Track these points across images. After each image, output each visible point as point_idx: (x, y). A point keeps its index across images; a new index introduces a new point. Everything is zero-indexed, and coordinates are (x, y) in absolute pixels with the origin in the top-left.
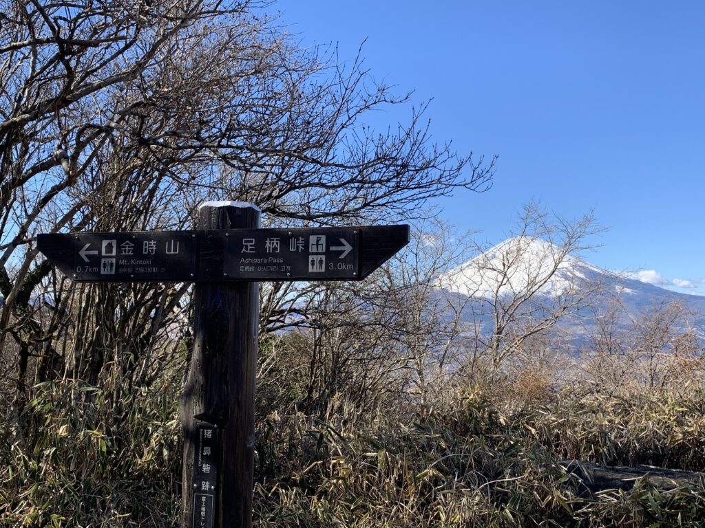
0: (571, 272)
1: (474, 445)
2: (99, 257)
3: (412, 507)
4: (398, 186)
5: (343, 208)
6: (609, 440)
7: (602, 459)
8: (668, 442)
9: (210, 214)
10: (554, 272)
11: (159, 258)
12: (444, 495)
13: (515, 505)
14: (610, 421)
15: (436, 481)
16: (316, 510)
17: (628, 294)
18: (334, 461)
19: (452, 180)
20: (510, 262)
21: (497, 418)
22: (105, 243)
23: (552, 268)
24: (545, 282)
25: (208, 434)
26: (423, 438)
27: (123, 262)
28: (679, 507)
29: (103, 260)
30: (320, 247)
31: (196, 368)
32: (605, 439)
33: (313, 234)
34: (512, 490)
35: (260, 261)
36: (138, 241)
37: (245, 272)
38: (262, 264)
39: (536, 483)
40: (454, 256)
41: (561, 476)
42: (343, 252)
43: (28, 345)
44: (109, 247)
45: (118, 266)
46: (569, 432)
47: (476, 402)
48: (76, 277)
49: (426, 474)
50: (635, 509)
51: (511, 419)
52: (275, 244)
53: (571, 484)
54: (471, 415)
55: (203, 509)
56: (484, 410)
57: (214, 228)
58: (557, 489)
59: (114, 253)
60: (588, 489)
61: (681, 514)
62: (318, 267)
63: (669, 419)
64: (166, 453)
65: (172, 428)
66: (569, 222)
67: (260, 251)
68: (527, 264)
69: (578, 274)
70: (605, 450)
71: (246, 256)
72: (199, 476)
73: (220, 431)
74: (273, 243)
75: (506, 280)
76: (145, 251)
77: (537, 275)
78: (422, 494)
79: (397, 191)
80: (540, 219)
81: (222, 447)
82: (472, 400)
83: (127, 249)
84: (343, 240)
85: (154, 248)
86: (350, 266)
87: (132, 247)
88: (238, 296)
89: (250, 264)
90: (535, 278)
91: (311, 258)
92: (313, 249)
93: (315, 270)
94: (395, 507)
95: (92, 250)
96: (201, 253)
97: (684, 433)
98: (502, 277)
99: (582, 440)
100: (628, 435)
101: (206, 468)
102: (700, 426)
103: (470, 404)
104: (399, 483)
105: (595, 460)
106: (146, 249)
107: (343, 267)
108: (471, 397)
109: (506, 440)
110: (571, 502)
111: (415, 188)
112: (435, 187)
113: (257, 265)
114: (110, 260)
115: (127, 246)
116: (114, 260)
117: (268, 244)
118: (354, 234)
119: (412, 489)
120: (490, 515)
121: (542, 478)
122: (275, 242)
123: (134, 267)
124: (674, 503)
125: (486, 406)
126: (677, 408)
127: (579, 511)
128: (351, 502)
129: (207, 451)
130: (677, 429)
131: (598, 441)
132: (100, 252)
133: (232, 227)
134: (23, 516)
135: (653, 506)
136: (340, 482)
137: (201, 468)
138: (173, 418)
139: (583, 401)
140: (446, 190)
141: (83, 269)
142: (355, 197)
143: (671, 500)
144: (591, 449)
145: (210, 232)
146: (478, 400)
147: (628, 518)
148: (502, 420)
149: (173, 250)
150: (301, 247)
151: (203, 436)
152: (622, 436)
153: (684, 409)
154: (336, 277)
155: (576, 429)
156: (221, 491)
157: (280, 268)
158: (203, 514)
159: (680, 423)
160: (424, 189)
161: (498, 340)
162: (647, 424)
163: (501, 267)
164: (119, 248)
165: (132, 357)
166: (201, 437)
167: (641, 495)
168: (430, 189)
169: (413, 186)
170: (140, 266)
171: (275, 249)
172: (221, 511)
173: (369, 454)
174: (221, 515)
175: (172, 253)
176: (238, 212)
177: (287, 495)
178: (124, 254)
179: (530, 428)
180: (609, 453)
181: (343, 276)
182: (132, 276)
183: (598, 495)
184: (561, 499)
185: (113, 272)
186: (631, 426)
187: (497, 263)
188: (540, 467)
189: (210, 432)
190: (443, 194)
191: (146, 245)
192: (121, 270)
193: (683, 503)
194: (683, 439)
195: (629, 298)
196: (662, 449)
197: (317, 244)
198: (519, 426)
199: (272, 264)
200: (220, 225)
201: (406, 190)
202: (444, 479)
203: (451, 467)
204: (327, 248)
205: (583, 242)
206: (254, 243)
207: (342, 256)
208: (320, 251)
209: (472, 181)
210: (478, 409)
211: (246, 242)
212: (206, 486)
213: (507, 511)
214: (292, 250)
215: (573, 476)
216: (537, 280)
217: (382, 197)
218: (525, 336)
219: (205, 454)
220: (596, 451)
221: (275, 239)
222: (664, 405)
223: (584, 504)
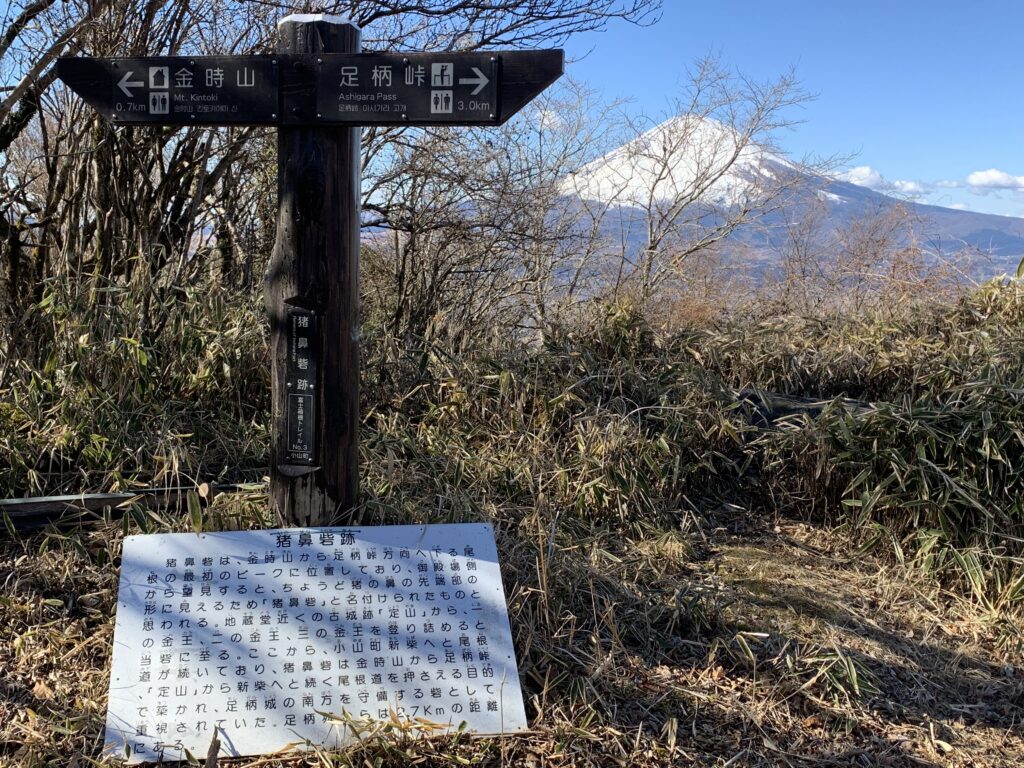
0: (756, 170)
1: (620, 368)
2: (146, 91)
3: (544, 438)
4: (531, 14)
5: (451, 46)
6: (795, 365)
7: (784, 389)
8: (869, 370)
9: (295, 32)
10: (733, 159)
11: (228, 94)
12: (583, 422)
13: (672, 436)
14: (798, 345)
15: (573, 407)
16: (426, 437)
17: (834, 202)
18: (445, 385)
19: (606, 7)
20: (674, 145)
21: (652, 340)
22: (153, 71)
23: (731, 155)
24: (721, 174)
25: (304, 321)
26: (557, 360)
27: (180, 97)
28: (875, 433)
29: (152, 95)
30: (445, 78)
31: (284, 240)
32: (790, 364)
33: (437, 62)
34: (668, 418)
35: (365, 98)
36: (197, 68)
37: (346, 113)
38: (369, 102)
39: (699, 411)
40: (595, 136)
41: (730, 402)
42: (476, 86)
43: (19, 231)
44: (159, 77)
45: (173, 103)
46: (744, 357)
47: (624, 319)
48: (116, 118)
49: (561, 400)
50: (822, 437)
51: (669, 341)
52: (385, 74)
53: (743, 412)
54: (617, 335)
55: (301, 411)
56: (634, 331)
57: (300, 50)
58: (725, 417)
59: (166, 85)
60: (765, 419)
61: (878, 442)
62: (444, 107)
63: (874, 342)
64: (227, 368)
65: (234, 337)
66: (760, 86)
67: (365, 85)
68: (697, 147)
69: (766, 173)
70: (789, 377)
71: (346, 90)
72: (293, 373)
73: (319, 319)
74: (382, 74)
75: (666, 171)
76: (209, 83)
77: (711, 165)
78: (555, 424)
79: (528, 23)
80: (719, 81)
81: (322, 338)
82: (619, 317)
83: (184, 79)
84: (476, 70)
85: (221, 79)
86: (485, 105)
87: (190, 76)
88: (336, 146)
89: (353, 102)
90: (707, 168)
91: (433, 94)
92: (436, 82)
93: (439, 111)
94: (522, 438)
95: (135, 80)
96: (285, 86)
97: (891, 359)
98: (661, 168)
99: (759, 366)
100: (819, 360)
101: (303, 363)
102: (912, 351)
103: (617, 324)
104: (527, 410)
105: (774, 390)
106: (209, 80)
107: (476, 106)
108: (618, 315)
109: (662, 364)
110: (742, 431)
111: (554, 17)
112: (581, 17)
113: (361, 103)
114: (161, 94)
115: (184, 75)
116: (167, 95)
117: (375, 75)
118: (491, 62)
119: (543, 418)
120: (640, 445)
121: (707, 404)
122: (385, 71)
123: (195, 104)
124: (870, 428)
125: (637, 325)
126: (886, 328)
127: (752, 443)
128: (467, 432)
129: (303, 343)
130: (883, 354)
131: (781, 367)
132: (147, 83)
133: (325, 50)
134: (54, 436)
135: (844, 435)
136: (453, 408)
137: (296, 363)
138: (231, 326)
139: (763, 324)
140: (598, 22)
141: (126, 107)
142: (467, 31)
143: (867, 425)
144: (770, 376)
145: (295, 58)
146: (628, 318)
147: (813, 447)
148: (657, 342)
149: (247, 81)
150: (420, 80)
151: (297, 325)
152: (810, 362)
153: (896, 330)
154: (466, 119)
155: (754, 352)
156: (322, 390)
157: (392, 108)
158: (300, 418)
159: (887, 347)
160: (566, 19)
161: (651, 259)
162: (844, 349)
163: (660, 153)
164: (172, 78)
165: (163, 251)
166: (294, 326)
167: (831, 421)
168: (576, 19)
169: (551, 15)
170: (204, 103)
171: (386, 81)
172: (323, 413)
173: (488, 377)
174: (324, 419)
175: (246, 85)
176: (332, 31)
177: (387, 421)
178: (180, 86)
179: (694, 352)
180: (794, 382)
181: (477, 119)
182: (193, 116)
183: (777, 423)
184: (730, 429)
185: (167, 112)
186: (824, 351)
187: (656, 149)
188: (706, 392)
189: (306, 319)
190: (592, 28)
191: (209, 75)
192: (177, 109)
193: (880, 428)
194: (890, 366)
195: (836, 209)
196: (862, 379)
197: (442, 75)
198: (679, 349)
199: (381, 101)
200: (310, 47)
201: (541, 21)
202: (583, 404)
203: (593, 393)
204: (456, 80)
205: (779, 116)
206: (356, 73)
207: (475, 92)
208: (446, 84)
209: (634, 10)
210: (628, 328)
211: (345, 71)
212: (303, 384)
213: (662, 440)
214: (409, 82)
215: (745, 402)
216: (710, 171)
217: (506, 31)
218: (689, 252)
219: (300, 346)
220: (778, 379)
221: (385, 67)
222: (869, 326)
223: (759, 434)
